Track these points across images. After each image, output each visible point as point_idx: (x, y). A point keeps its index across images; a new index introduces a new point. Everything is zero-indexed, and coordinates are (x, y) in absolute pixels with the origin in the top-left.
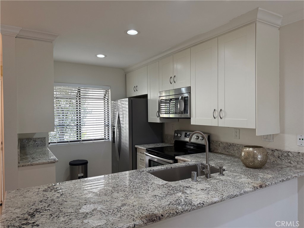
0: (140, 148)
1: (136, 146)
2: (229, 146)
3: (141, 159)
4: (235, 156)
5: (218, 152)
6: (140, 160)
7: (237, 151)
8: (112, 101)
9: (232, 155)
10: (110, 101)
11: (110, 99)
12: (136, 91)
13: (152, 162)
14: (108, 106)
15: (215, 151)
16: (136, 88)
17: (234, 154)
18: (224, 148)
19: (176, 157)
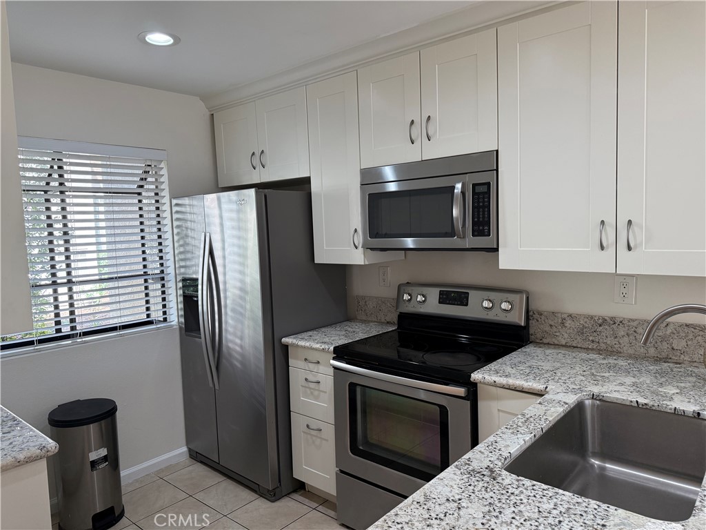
0: (304, 347)
1: (284, 340)
2: (600, 326)
3: (306, 379)
4: (620, 353)
5: (556, 342)
6: (304, 383)
7: (626, 339)
8: (174, 198)
9: (610, 349)
10: (166, 200)
11: (166, 193)
12: (259, 167)
13: (358, 389)
14: (158, 216)
15: (545, 341)
16: (258, 159)
17: (616, 346)
18: (581, 332)
19: (472, 375)
